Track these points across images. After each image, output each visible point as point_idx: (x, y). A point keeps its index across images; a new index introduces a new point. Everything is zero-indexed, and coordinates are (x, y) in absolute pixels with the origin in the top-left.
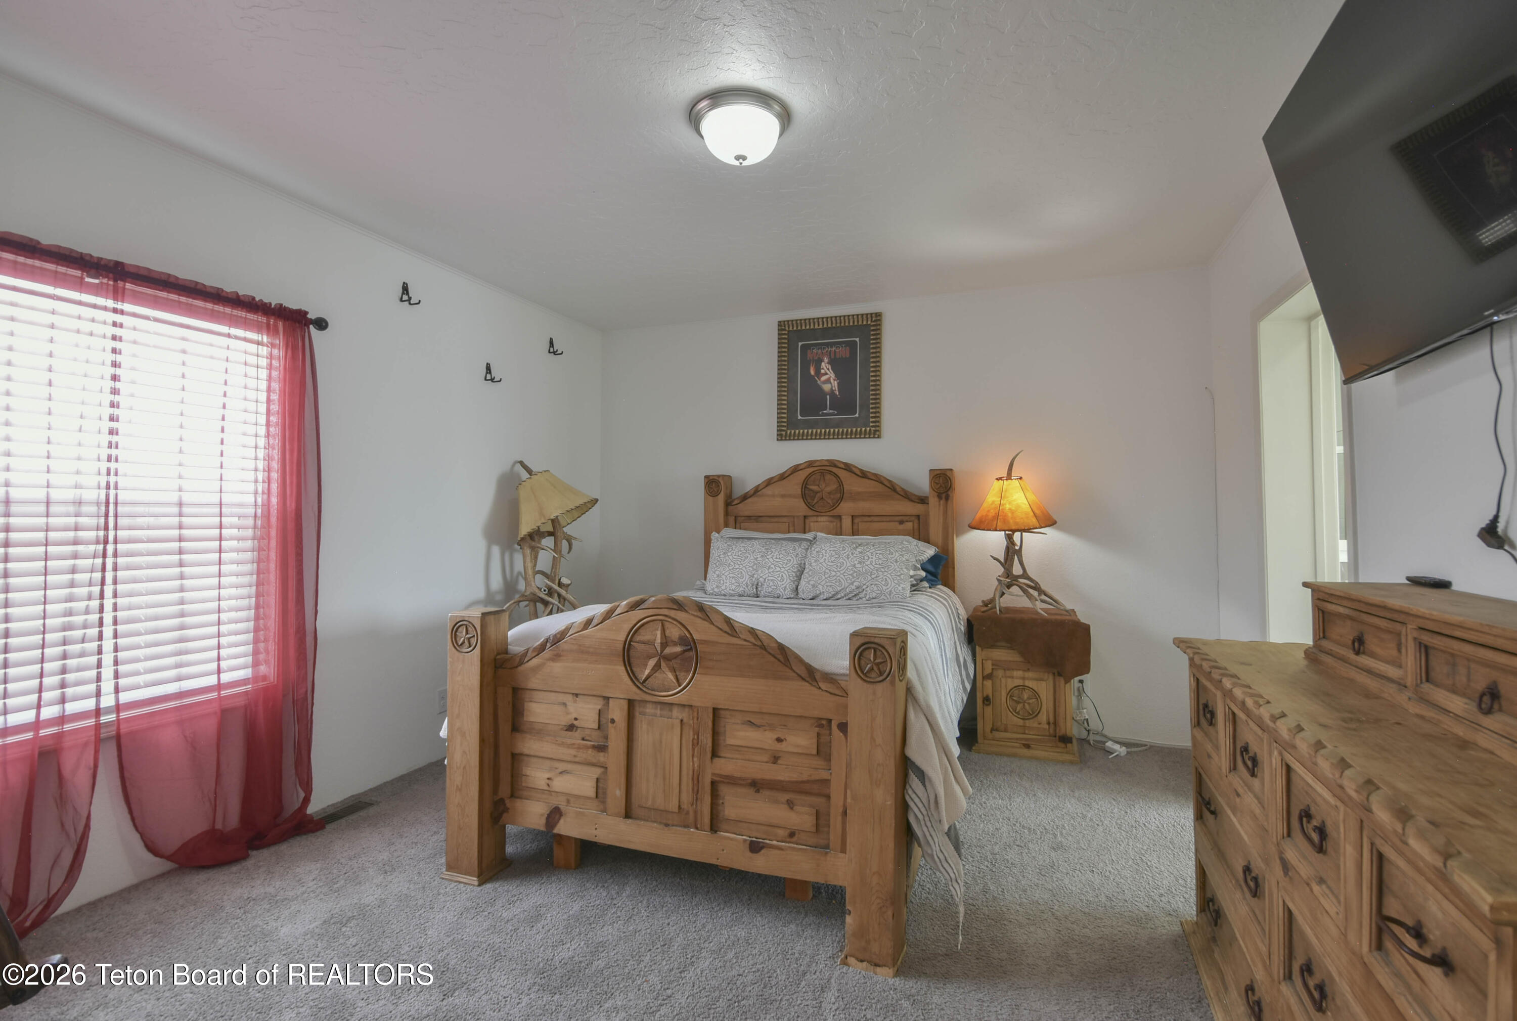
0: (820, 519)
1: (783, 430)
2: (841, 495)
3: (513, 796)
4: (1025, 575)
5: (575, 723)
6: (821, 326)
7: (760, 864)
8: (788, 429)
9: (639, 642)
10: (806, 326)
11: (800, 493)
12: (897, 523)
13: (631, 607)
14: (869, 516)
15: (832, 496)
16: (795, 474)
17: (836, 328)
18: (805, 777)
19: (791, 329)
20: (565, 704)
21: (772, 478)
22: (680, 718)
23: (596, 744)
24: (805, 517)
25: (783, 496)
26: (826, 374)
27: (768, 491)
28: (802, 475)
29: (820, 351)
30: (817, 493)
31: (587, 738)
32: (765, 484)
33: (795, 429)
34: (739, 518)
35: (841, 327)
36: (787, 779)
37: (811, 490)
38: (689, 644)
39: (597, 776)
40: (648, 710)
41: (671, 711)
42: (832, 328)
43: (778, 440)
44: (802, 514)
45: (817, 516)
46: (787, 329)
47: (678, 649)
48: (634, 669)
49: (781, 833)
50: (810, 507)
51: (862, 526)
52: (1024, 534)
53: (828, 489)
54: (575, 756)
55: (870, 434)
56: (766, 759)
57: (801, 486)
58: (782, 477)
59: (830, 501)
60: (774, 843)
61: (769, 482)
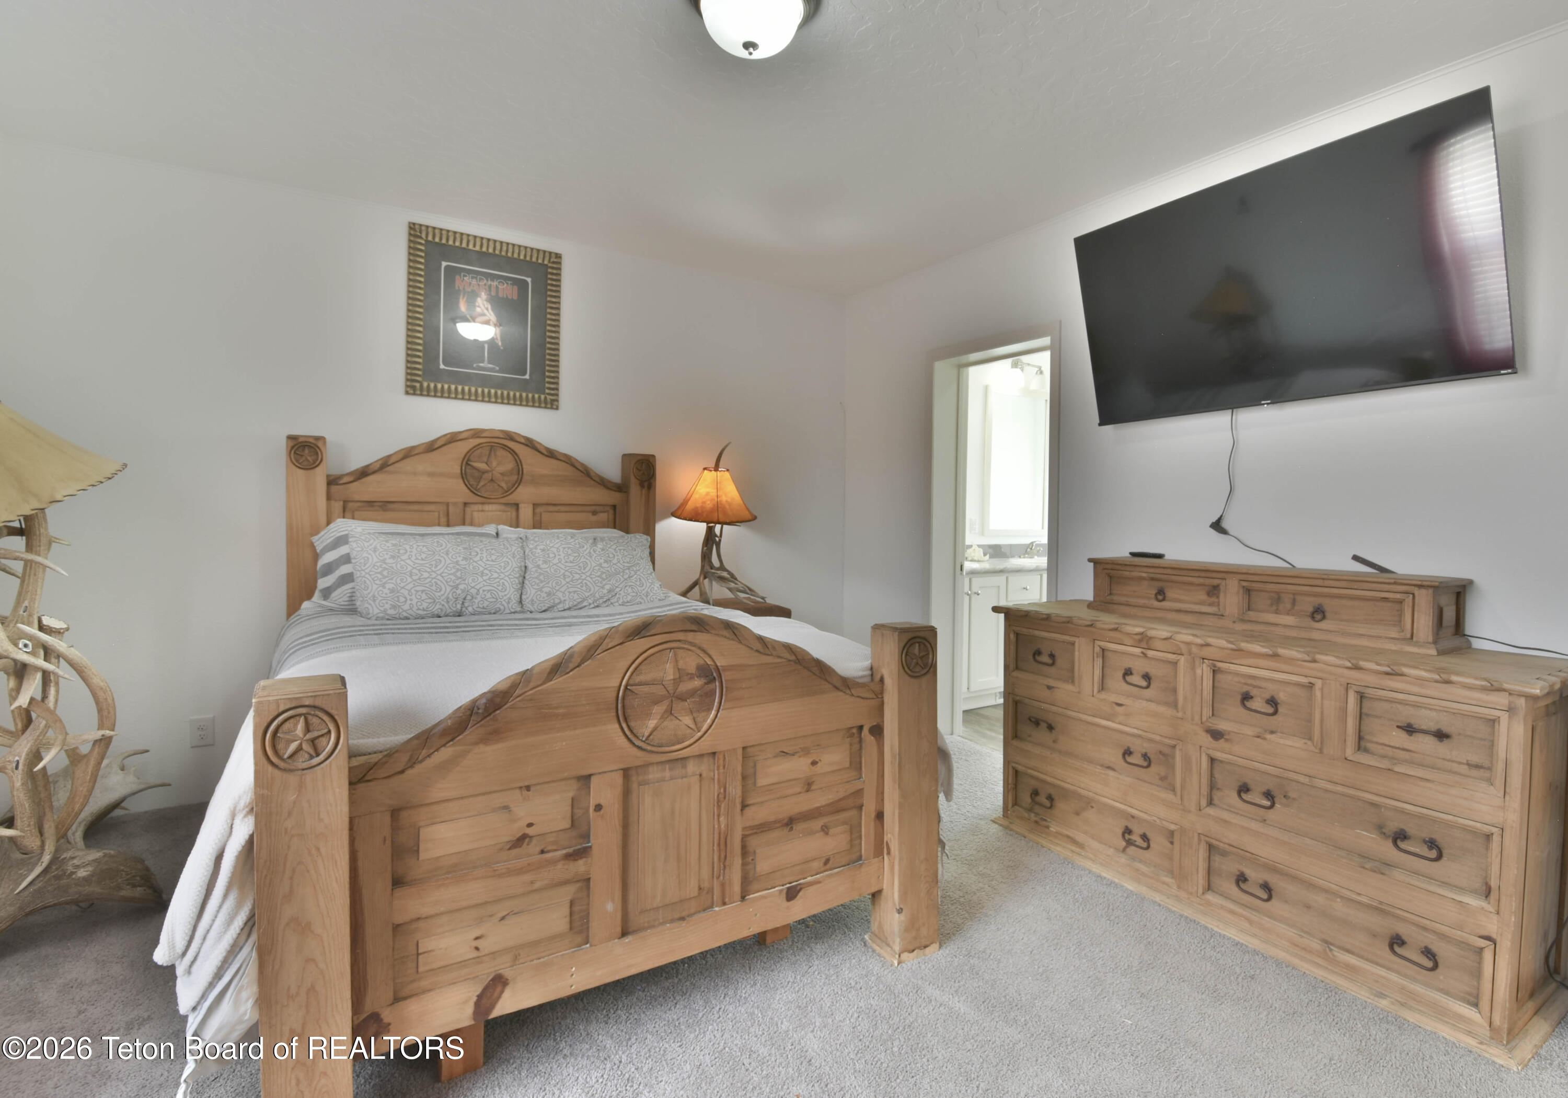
0: (486, 507)
1: (418, 381)
2: (519, 475)
3: (398, 999)
4: (722, 568)
5: (530, 831)
6: (477, 248)
7: (800, 909)
8: (424, 380)
9: (640, 684)
10: (454, 241)
11: (459, 471)
12: (590, 514)
13: (629, 636)
14: (555, 505)
15: (506, 478)
16: (450, 446)
17: (500, 256)
18: (841, 795)
19: (430, 238)
20: (506, 808)
21: (413, 448)
22: (698, 773)
23: (570, 850)
24: (465, 504)
25: (431, 474)
26: (484, 315)
27: (407, 465)
28: (462, 448)
29: (474, 281)
30: (484, 472)
31: (549, 848)
32: (400, 456)
33: (436, 381)
34: (350, 505)
35: (507, 257)
36: (824, 803)
37: (474, 468)
38: (710, 674)
39: (569, 898)
40: (651, 776)
41: (684, 767)
42: (494, 255)
43: (407, 393)
44: (461, 500)
45: (483, 504)
46: (424, 235)
47: (697, 683)
48: (632, 724)
49: (816, 865)
50: (473, 490)
51: (546, 517)
52: (725, 526)
53: (501, 469)
54: (532, 882)
55: (546, 403)
56: (798, 789)
57: (459, 462)
58: (431, 447)
59: (503, 485)
60: (809, 879)
61: (408, 454)
